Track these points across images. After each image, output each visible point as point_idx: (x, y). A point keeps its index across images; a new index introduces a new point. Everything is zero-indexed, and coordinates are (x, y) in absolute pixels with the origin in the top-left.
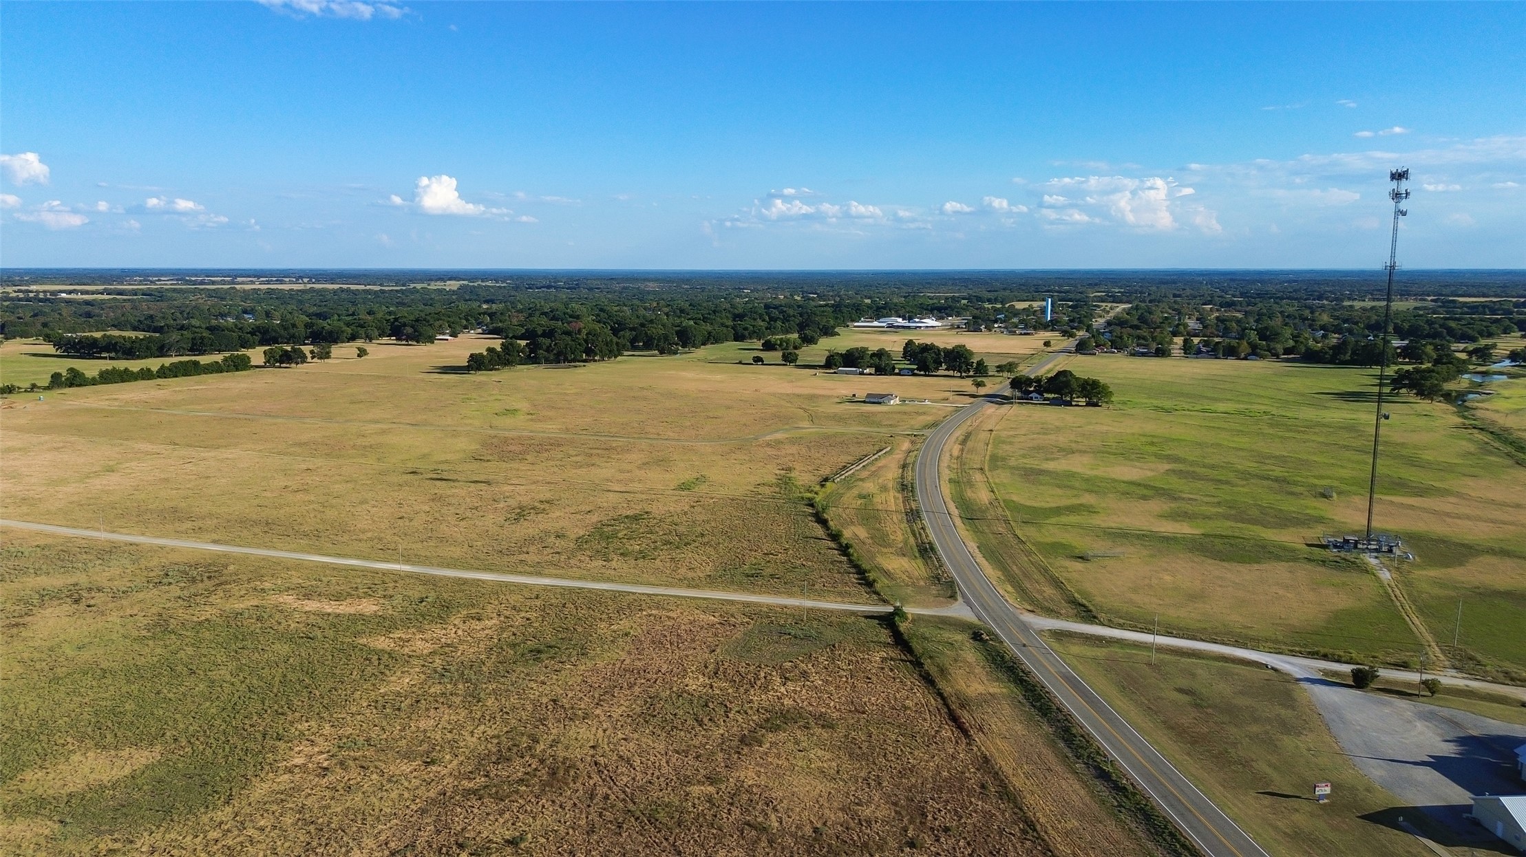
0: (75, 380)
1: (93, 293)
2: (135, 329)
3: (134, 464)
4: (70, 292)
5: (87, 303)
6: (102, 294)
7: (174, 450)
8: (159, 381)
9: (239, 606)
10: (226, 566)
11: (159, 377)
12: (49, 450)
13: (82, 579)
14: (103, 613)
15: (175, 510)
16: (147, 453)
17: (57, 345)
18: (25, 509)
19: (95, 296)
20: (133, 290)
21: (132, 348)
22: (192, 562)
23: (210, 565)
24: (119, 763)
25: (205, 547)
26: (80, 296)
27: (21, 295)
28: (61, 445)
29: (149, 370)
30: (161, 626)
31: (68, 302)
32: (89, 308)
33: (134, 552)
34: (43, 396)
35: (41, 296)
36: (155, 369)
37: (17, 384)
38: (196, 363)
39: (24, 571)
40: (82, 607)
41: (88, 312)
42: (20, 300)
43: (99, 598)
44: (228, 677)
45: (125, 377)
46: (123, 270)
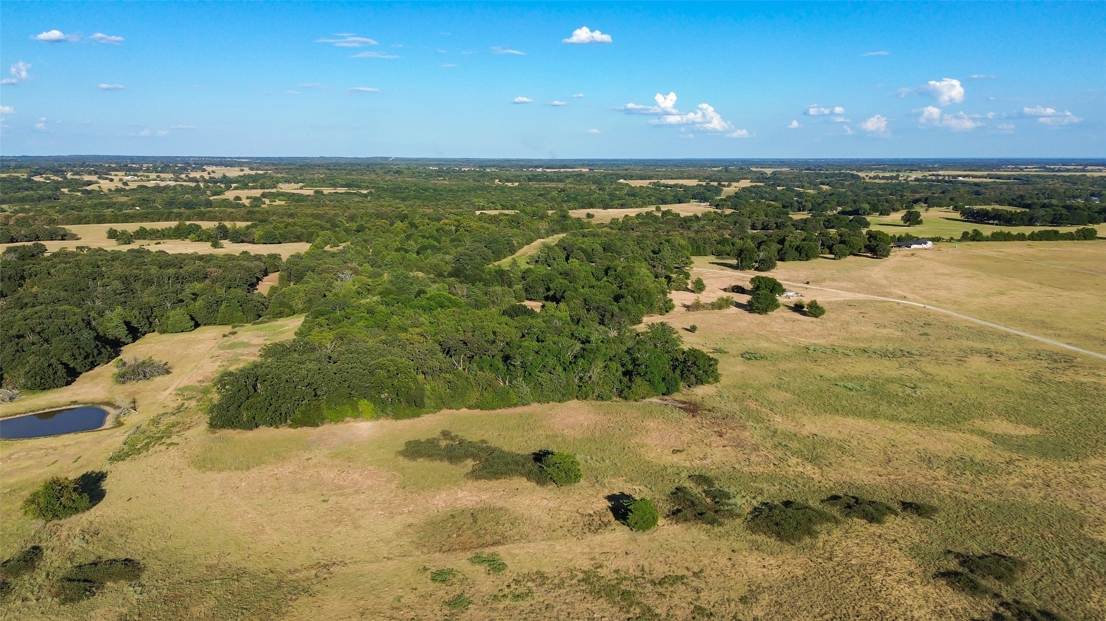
0: (976, 237)
1: (980, 177)
2: (1010, 205)
3: (1015, 292)
4: (965, 176)
5: (976, 184)
6: (986, 178)
7: (1041, 287)
8: (1029, 242)
9: (1084, 380)
10: (1076, 358)
11: (1029, 239)
12: (965, 277)
13: (992, 347)
14: (1004, 365)
15: (1043, 322)
16: (1023, 287)
17: (963, 213)
18: (956, 307)
19: (981, 180)
20: (1009, 175)
21: (1011, 218)
22: (1054, 352)
23: (1065, 355)
24: (1018, 429)
25: (1062, 345)
26: (971, 180)
27: (934, 178)
28: (971, 275)
29: (1023, 234)
30: (1037, 378)
31: (964, 183)
32: (978, 188)
33: (1020, 340)
34: (957, 245)
35: (947, 179)
36: (1027, 234)
37: (942, 237)
38: (1056, 232)
39: (961, 337)
40: (993, 359)
41: (977, 191)
42: (933, 181)
43: (1002, 358)
44: (1076, 411)
45: (1007, 237)
46: (999, 160)
